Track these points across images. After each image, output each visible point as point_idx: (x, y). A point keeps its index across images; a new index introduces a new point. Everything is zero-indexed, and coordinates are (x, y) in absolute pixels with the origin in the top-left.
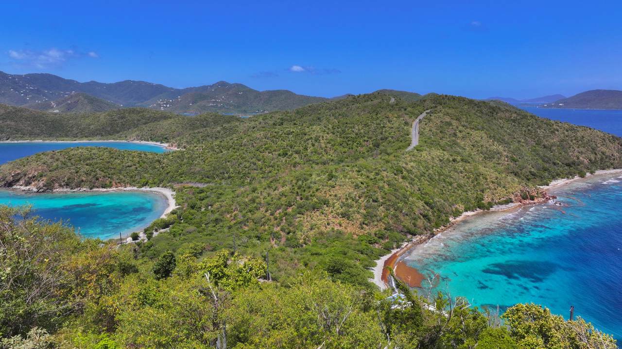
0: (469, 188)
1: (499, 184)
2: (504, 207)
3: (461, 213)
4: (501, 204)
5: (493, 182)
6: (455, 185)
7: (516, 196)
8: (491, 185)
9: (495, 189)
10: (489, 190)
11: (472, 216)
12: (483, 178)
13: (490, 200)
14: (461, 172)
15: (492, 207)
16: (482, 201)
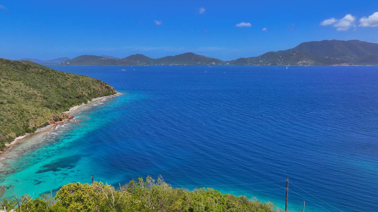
0: (17, 120)
1: (38, 115)
2: (44, 128)
3: (14, 138)
4: (41, 127)
5: (34, 114)
6: (5, 120)
7: (51, 120)
8: (33, 116)
9: (36, 118)
10: (32, 120)
11: (23, 139)
12: (27, 112)
13: (34, 126)
14: (9, 111)
15: (36, 130)
16: (28, 128)
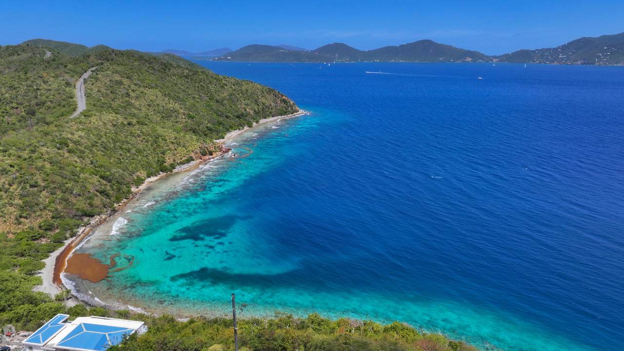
0: (149, 152)
1: (179, 144)
2: (186, 166)
3: (144, 180)
4: (182, 163)
5: (172, 143)
6: (133, 151)
7: (196, 153)
8: (171, 146)
9: (176, 149)
10: (169, 151)
11: (156, 181)
12: (162, 139)
13: (171, 161)
14: (139, 136)
15: (174, 168)
16: (165, 164)
